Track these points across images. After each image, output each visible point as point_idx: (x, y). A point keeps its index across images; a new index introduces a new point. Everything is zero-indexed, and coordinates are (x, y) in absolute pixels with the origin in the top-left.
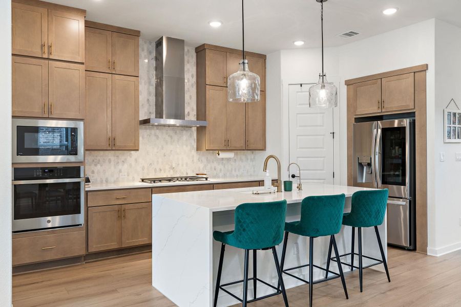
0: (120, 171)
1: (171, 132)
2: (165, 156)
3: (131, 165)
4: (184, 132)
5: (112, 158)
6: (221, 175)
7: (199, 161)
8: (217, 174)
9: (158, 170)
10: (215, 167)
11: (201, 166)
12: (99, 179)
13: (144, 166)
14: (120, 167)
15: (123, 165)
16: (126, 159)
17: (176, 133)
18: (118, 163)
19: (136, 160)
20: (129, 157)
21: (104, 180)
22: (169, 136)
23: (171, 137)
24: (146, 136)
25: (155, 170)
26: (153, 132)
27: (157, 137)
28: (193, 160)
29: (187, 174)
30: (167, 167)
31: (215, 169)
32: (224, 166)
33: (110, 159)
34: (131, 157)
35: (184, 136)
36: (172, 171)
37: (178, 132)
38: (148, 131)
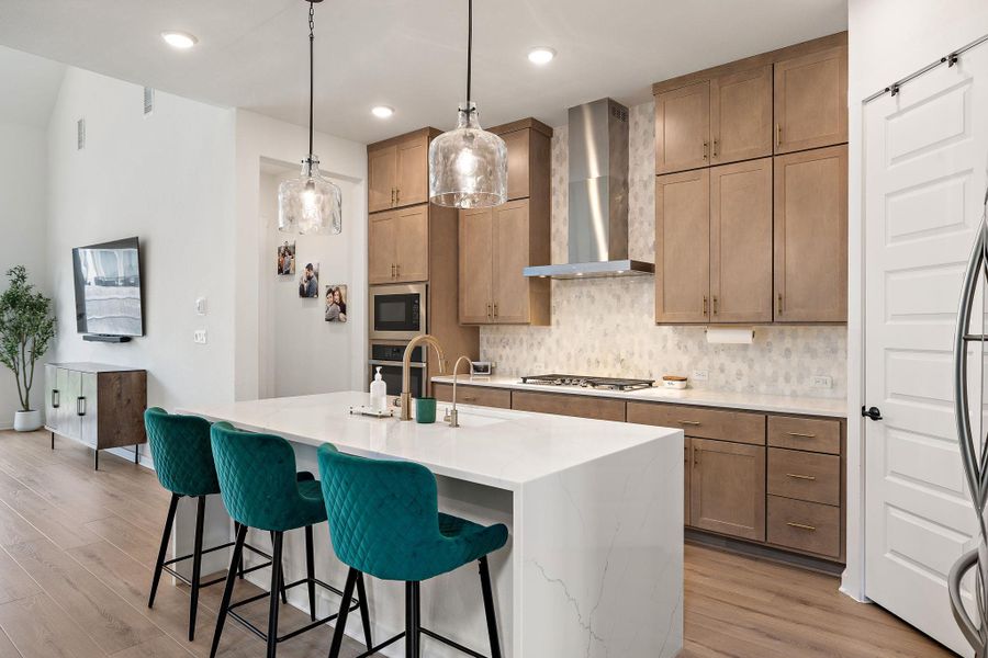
0: (535, 359)
1: (617, 287)
2: (606, 335)
3: (549, 351)
4: (646, 286)
5: (525, 338)
6: (739, 385)
7: (680, 348)
8: (727, 382)
9: (593, 361)
10: (722, 365)
11: (685, 360)
12: (508, 369)
13: (569, 354)
14: (535, 351)
15: (539, 349)
16: (542, 339)
17: (627, 289)
18: (532, 345)
19: (558, 341)
20: (547, 336)
21: (514, 370)
22: (614, 295)
23: (619, 298)
24: (572, 299)
25: (589, 361)
26: (585, 290)
27: (592, 298)
28: (664, 347)
29: (651, 375)
30: (610, 358)
31: (722, 370)
32: (751, 367)
33: (522, 339)
34: (550, 336)
35: (646, 295)
36: (618, 366)
37: (631, 286)
38: (577, 289)
